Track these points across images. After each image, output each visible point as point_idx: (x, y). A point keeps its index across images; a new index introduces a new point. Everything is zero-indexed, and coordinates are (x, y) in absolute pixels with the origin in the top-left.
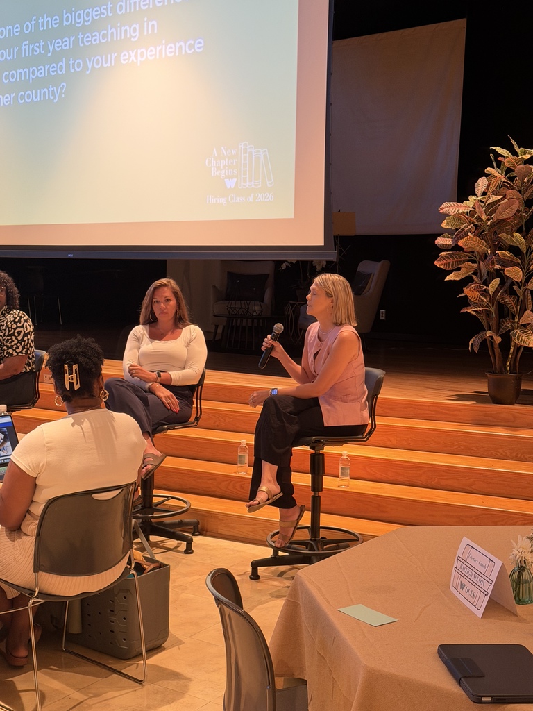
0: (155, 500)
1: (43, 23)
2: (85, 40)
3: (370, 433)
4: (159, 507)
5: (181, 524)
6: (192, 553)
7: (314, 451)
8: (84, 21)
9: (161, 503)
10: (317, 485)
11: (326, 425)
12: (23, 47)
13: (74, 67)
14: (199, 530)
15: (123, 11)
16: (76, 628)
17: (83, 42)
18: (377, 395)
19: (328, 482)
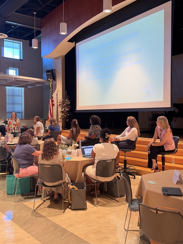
0: (127, 167)
1: (107, 59)
2: (116, 62)
3: (176, 152)
4: (128, 168)
5: (133, 172)
6: (135, 179)
7: (162, 156)
8: (115, 58)
9: (129, 167)
10: (163, 164)
11: (165, 151)
12: (102, 65)
13: (113, 69)
14: (138, 174)
15: (124, 56)
16: (106, 190)
17: (115, 63)
18: (178, 143)
19: (166, 164)
